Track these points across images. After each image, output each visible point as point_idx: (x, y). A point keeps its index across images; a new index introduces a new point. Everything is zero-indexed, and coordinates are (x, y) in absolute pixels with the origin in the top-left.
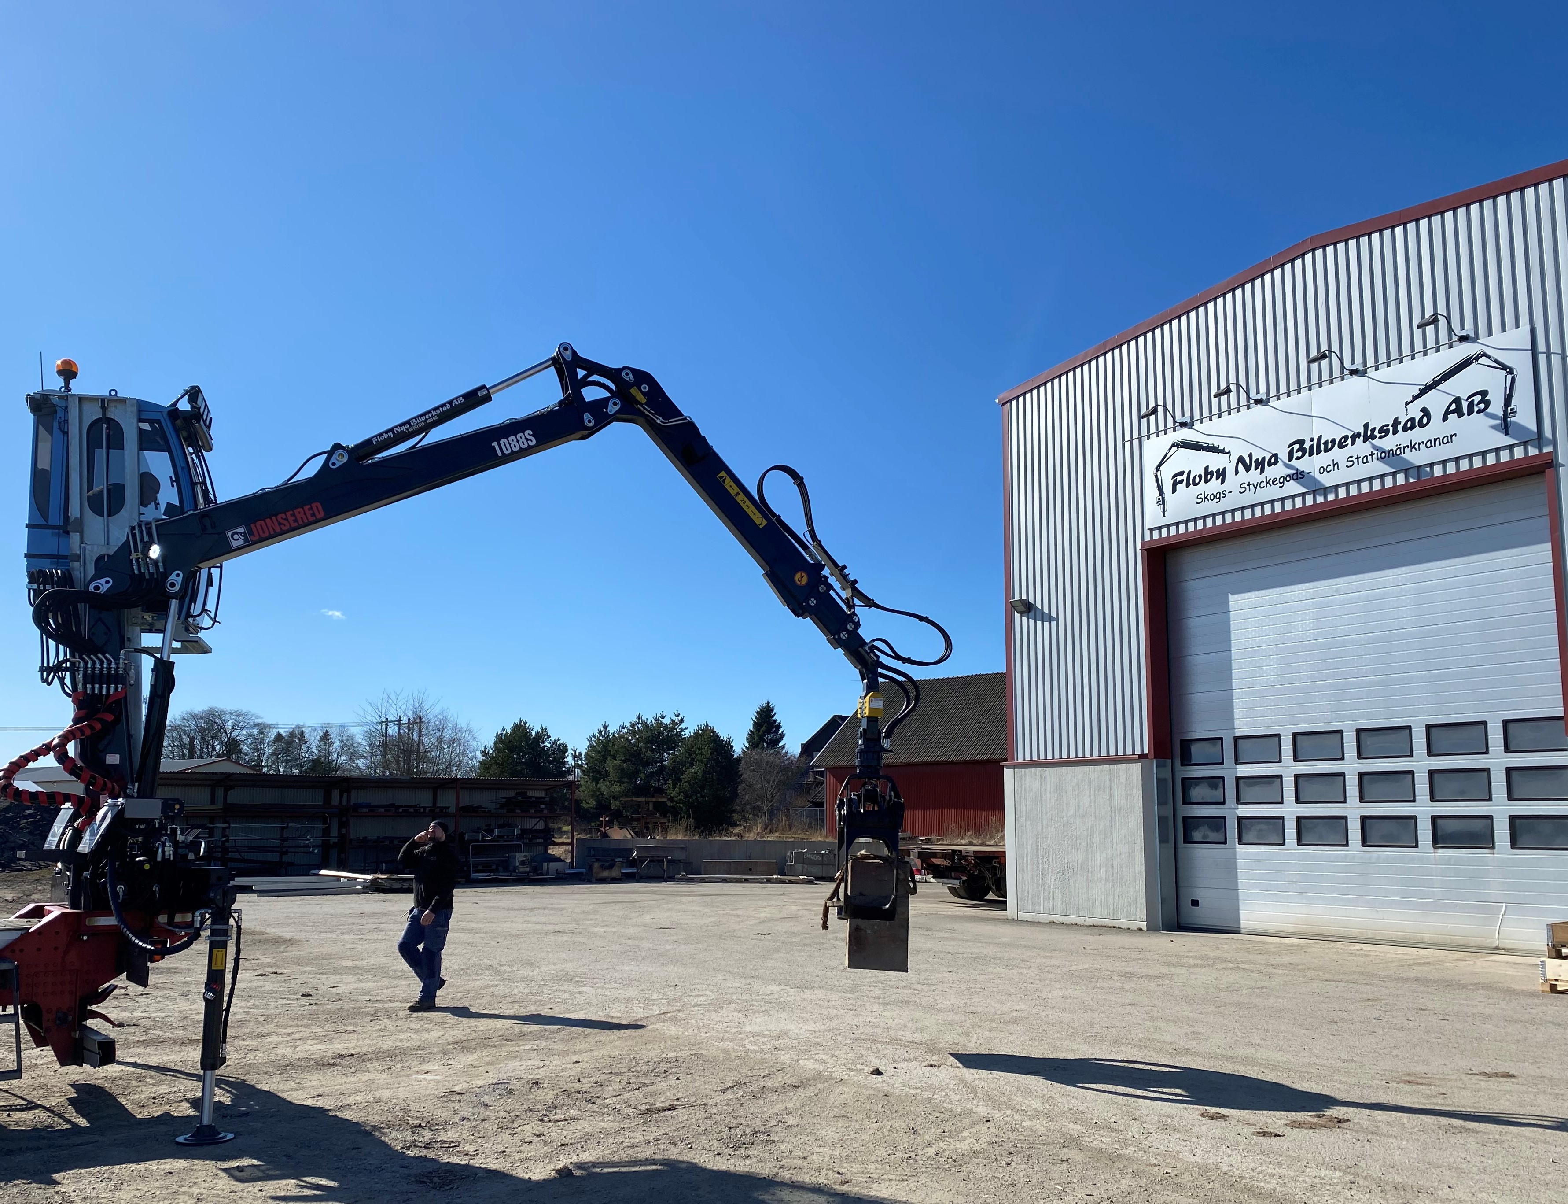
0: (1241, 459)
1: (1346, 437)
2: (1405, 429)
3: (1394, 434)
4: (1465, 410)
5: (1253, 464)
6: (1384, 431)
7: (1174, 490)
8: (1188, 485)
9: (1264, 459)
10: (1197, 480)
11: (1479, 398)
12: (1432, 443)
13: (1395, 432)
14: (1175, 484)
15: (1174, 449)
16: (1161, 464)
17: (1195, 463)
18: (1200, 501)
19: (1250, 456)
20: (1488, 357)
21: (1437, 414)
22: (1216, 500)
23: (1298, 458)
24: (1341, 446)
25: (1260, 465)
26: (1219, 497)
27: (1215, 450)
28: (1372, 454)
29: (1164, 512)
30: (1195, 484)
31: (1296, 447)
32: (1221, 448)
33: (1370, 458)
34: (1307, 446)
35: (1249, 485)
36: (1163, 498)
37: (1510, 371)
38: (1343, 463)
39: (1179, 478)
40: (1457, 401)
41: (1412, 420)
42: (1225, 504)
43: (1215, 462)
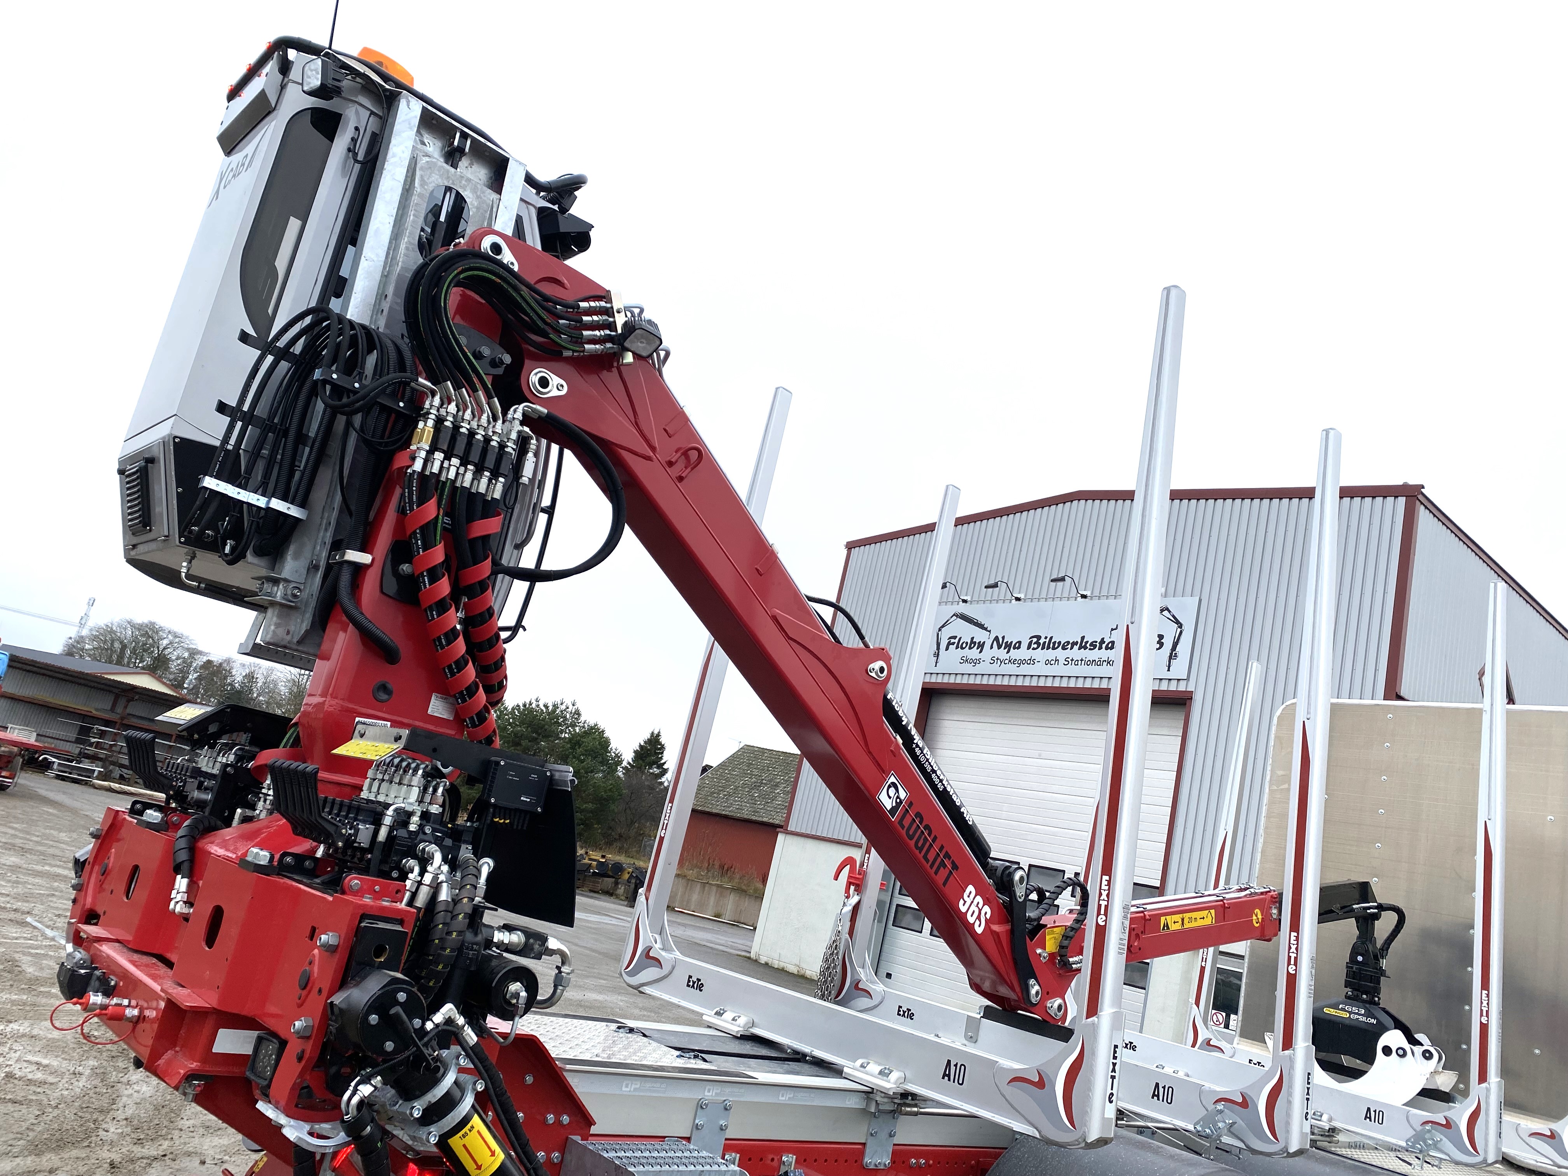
0: (997, 638)
1: (1068, 642)
2: (1107, 648)
3: (1099, 649)
5: (1004, 645)
6: (1093, 645)
7: (947, 649)
8: (957, 647)
9: (1012, 642)
10: (964, 645)
13: (1100, 648)
14: (949, 644)
15: (955, 617)
16: (943, 626)
17: (966, 632)
18: (962, 661)
19: (1003, 638)
20: (1170, 612)
22: (973, 664)
23: (1034, 649)
24: (1064, 648)
25: (1008, 646)
26: (976, 662)
27: (981, 626)
28: (1082, 660)
29: (936, 663)
30: (962, 648)
31: (1035, 640)
32: (985, 626)
33: (1080, 662)
34: (1041, 641)
35: (997, 659)
36: (938, 654)
37: (1180, 625)
38: (1062, 661)
42: (978, 669)
43: (980, 636)
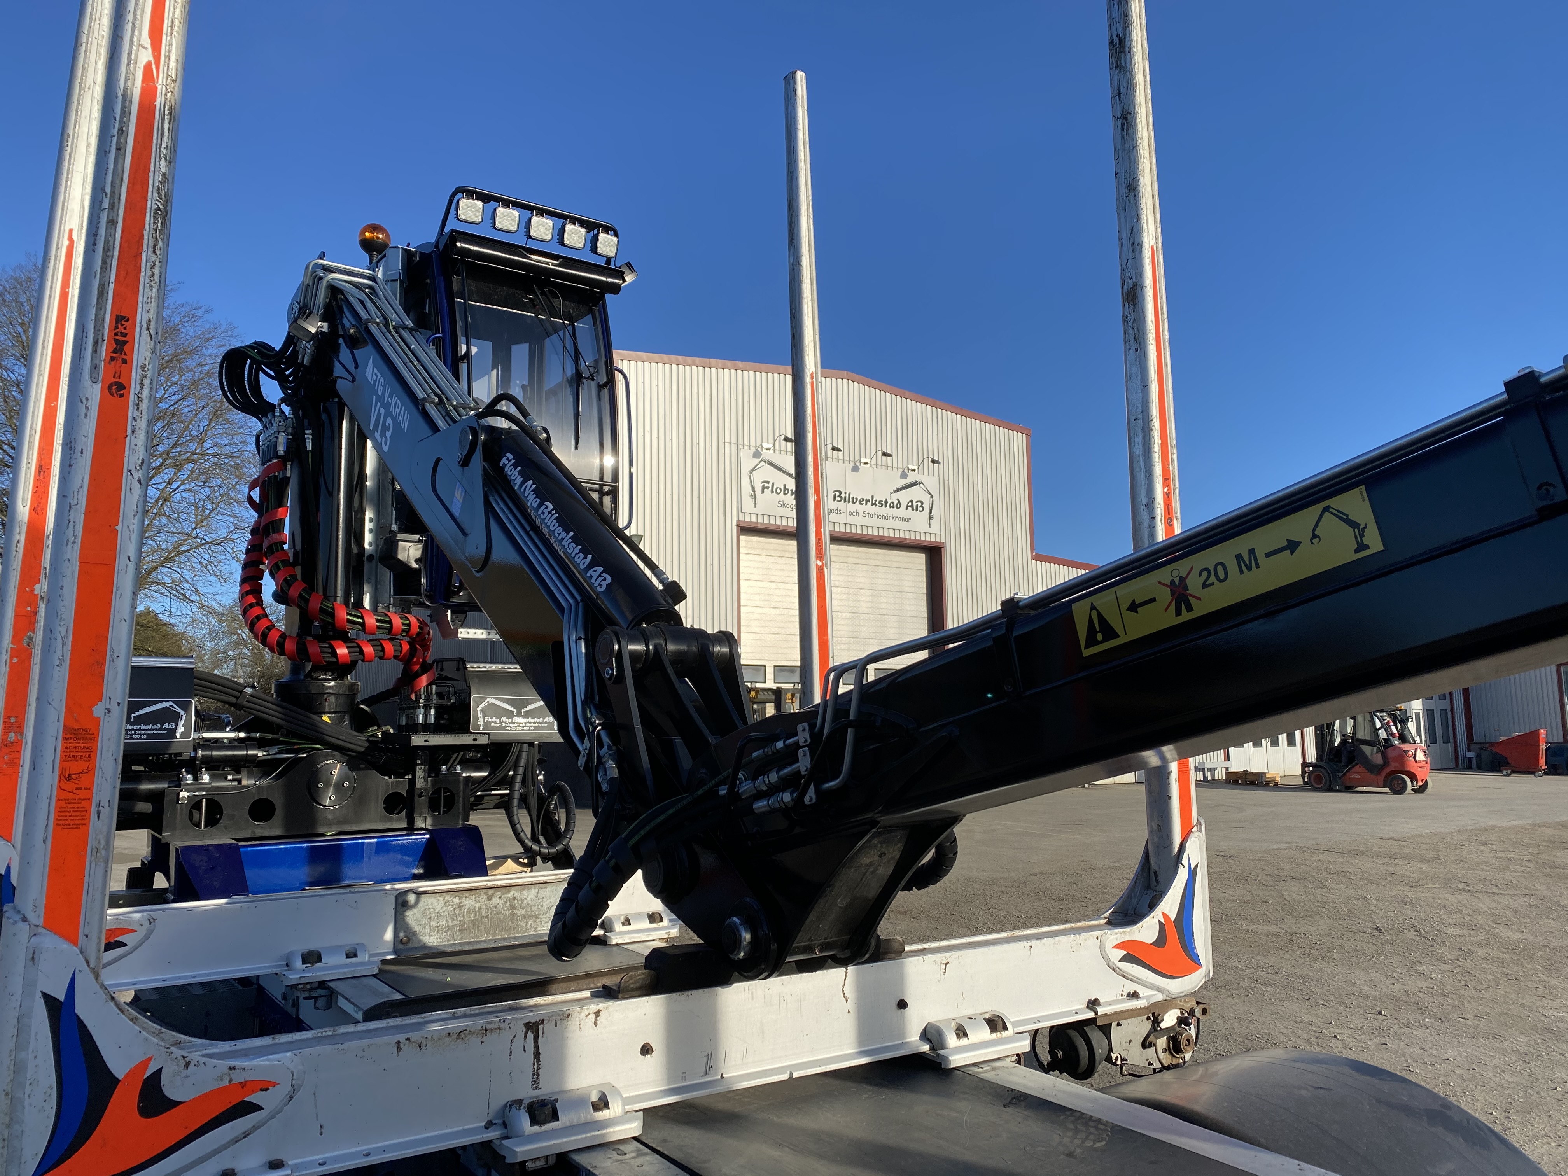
1: (863, 499)
2: (890, 506)
3: (885, 507)
4: (915, 508)
6: (881, 504)
7: (763, 492)
8: (772, 492)
10: (779, 491)
11: (920, 504)
12: (902, 519)
14: (763, 488)
15: (763, 463)
16: (753, 470)
17: (777, 479)
18: (780, 505)
20: (924, 485)
21: (904, 505)
22: (790, 509)
23: (838, 501)
24: (861, 503)
27: (790, 475)
28: (876, 514)
29: (755, 504)
30: (777, 493)
31: (837, 494)
32: (793, 476)
34: (843, 495)
36: (755, 495)
37: (932, 497)
38: (861, 514)
39: (766, 485)
40: (912, 501)
41: (893, 503)
